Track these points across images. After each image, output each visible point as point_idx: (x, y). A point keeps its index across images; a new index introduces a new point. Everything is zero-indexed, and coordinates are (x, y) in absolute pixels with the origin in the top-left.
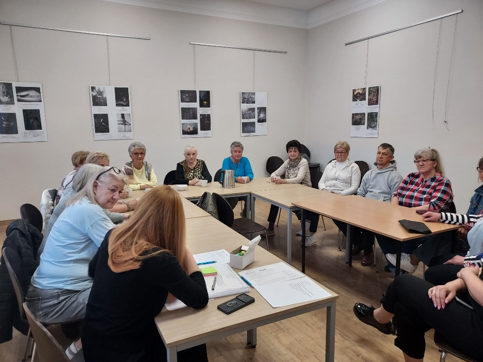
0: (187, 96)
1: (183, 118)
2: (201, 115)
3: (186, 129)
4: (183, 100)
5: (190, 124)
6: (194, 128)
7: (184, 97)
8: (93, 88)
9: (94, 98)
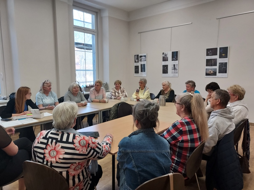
0: (211, 51)
1: (207, 65)
2: (219, 63)
3: (208, 72)
4: (208, 55)
5: (211, 69)
6: (213, 72)
7: (209, 52)
8: (163, 53)
9: (163, 57)
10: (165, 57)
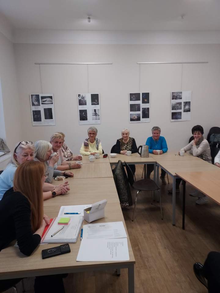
0: (134, 96)
1: (131, 111)
2: (142, 108)
3: (132, 118)
4: (131, 100)
5: (135, 115)
6: (138, 117)
7: (132, 97)
8: (79, 95)
9: (80, 101)
10: (82, 100)
